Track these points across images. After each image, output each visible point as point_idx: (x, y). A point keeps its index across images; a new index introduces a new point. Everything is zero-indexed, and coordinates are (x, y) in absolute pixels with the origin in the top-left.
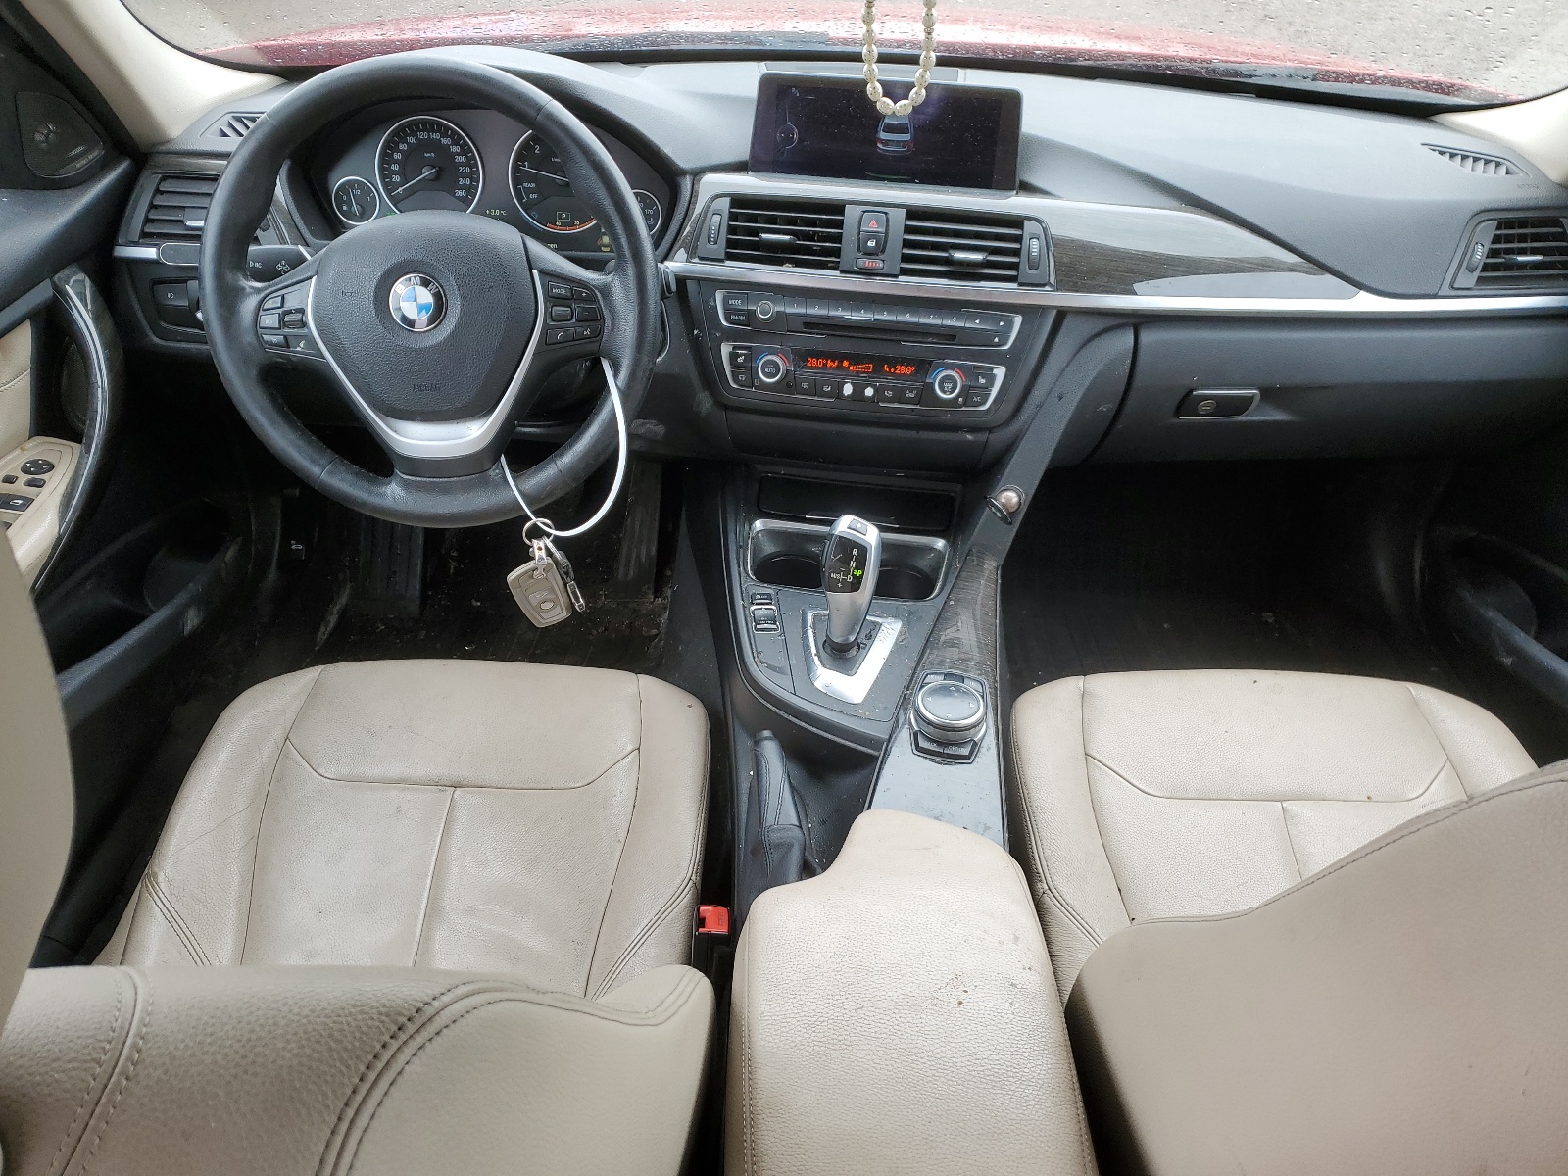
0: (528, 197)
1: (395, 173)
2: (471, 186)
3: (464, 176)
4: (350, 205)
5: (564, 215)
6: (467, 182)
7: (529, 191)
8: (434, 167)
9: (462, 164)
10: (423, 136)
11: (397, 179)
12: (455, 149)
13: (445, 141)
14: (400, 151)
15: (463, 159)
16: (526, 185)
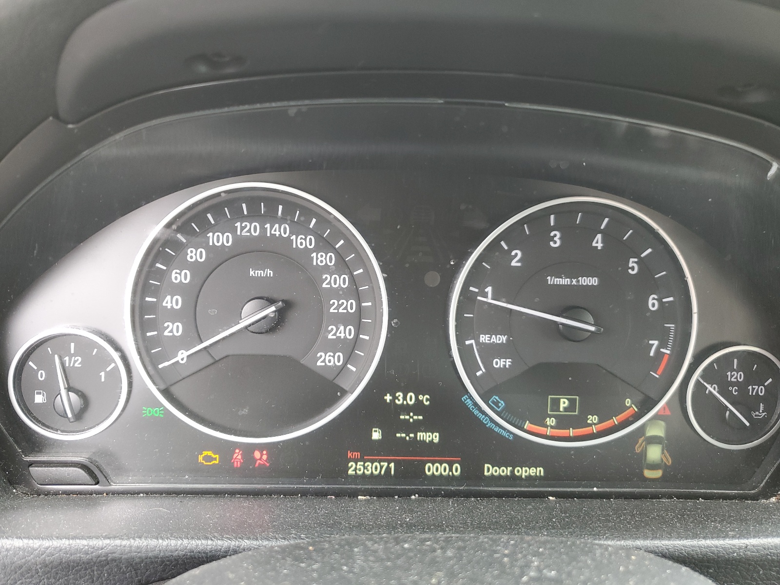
0: (488, 364)
1: (174, 315)
2: (356, 342)
3: (344, 319)
4: (53, 393)
5: (564, 403)
6: (346, 332)
7: (489, 352)
8: (271, 301)
9: (337, 293)
10: (250, 229)
11: (174, 329)
12: (323, 259)
13: (302, 242)
14: (184, 265)
15: (341, 281)
16: (484, 338)
